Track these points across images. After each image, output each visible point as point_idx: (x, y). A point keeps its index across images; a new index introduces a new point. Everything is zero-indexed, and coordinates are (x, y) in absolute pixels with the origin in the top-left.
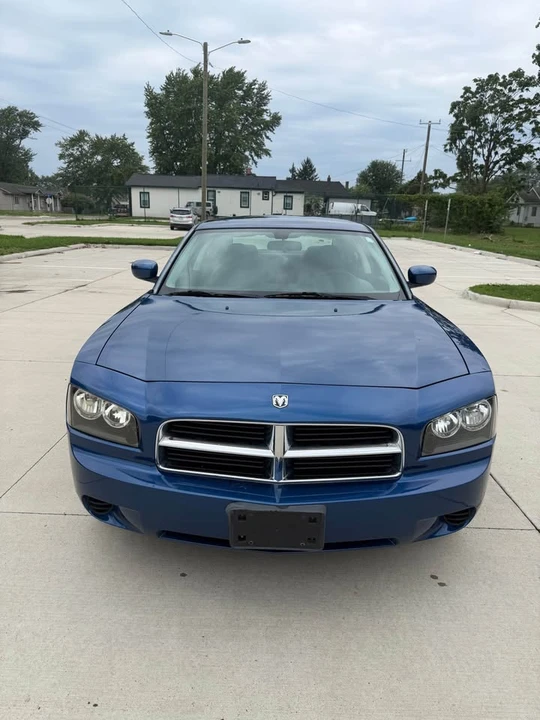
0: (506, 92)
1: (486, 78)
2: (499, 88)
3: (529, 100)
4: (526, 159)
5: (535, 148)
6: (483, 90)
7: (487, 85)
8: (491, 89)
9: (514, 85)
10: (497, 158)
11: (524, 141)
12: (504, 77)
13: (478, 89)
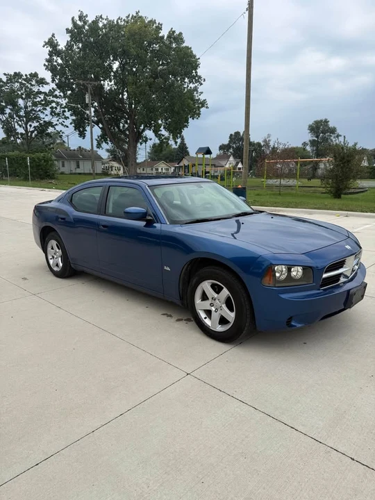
0: (29, 86)
1: (12, 74)
2: (24, 82)
3: (45, 93)
4: (50, 130)
5: (55, 123)
6: (11, 82)
7: (14, 79)
8: (18, 82)
9: (34, 83)
10: (32, 129)
11: (47, 119)
12: (26, 75)
13: (7, 80)
